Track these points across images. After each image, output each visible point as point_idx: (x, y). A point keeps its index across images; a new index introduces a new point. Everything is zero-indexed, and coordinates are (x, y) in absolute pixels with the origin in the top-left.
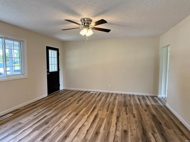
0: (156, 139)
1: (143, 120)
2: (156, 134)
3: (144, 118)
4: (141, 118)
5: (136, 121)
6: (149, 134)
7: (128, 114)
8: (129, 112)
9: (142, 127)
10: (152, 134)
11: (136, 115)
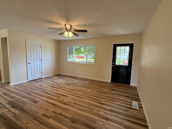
0: (11, 112)
1: (33, 118)
2: (12, 115)
3: (33, 122)
4: (36, 119)
5: (37, 113)
6: (18, 111)
7: (52, 113)
8: (55, 115)
9: (28, 112)
10: (16, 113)
11: (44, 118)
